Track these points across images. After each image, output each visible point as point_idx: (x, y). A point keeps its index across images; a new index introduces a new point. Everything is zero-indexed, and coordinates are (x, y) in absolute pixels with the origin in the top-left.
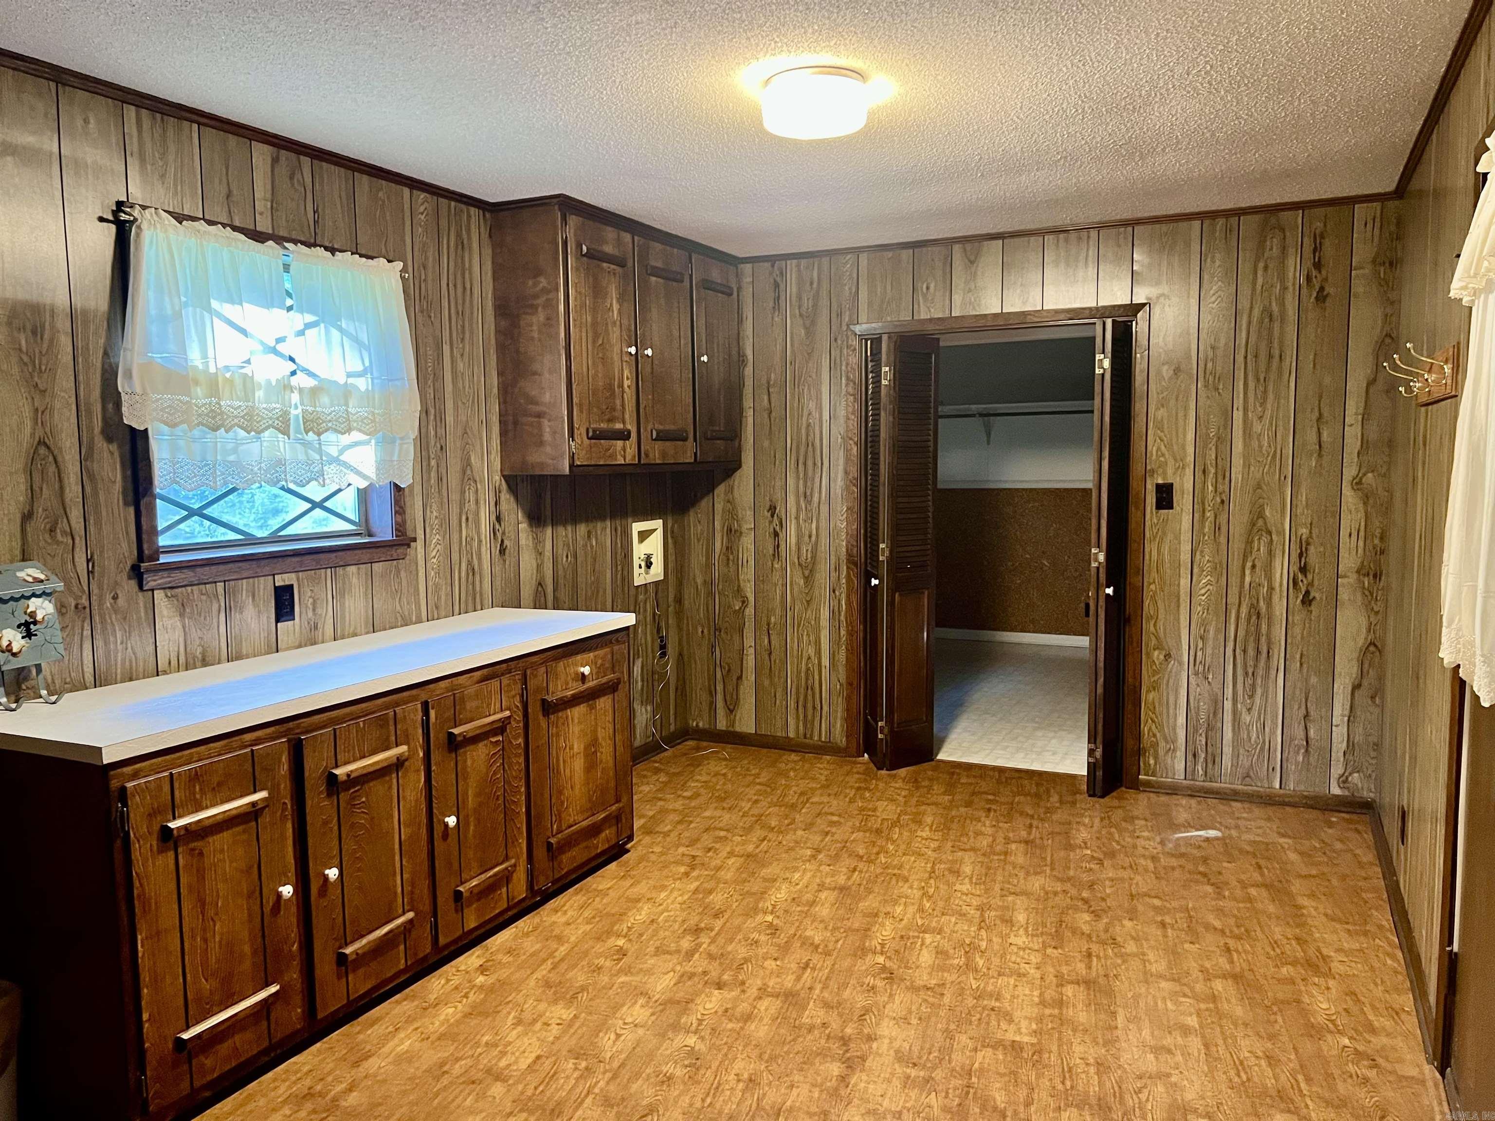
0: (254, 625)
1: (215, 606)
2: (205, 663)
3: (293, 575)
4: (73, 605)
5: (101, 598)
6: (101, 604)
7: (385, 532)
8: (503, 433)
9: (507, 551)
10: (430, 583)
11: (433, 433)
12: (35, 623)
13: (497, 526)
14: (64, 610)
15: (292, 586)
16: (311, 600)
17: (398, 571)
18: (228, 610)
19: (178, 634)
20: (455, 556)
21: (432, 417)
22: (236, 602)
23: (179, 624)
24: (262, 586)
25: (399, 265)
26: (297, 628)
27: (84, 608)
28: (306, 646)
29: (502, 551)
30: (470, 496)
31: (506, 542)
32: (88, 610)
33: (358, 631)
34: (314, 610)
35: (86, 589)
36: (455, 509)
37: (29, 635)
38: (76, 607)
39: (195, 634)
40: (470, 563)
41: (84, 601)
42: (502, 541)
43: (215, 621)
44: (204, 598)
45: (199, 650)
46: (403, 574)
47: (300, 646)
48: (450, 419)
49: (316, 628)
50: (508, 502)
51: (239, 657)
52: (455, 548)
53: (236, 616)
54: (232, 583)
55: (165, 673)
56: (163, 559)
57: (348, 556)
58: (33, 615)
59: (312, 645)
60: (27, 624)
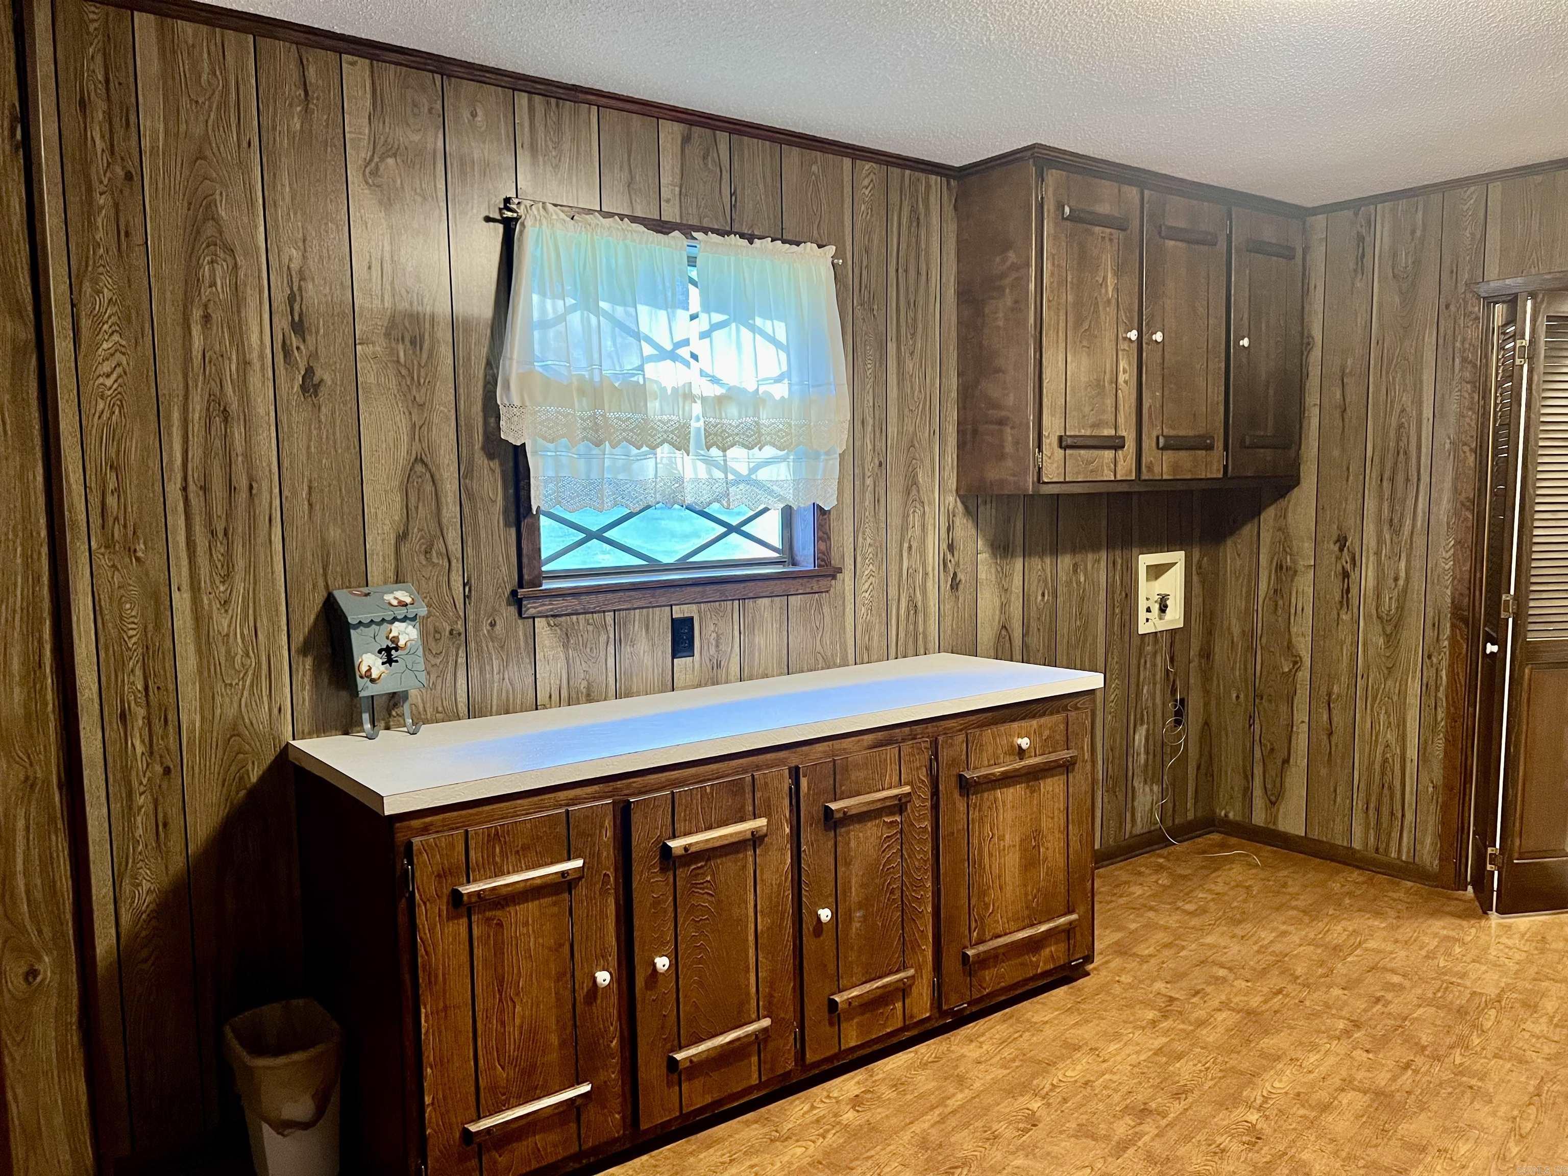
0: (647, 660)
1: (603, 638)
2: (590, 699)
3: (694, 607)
4: (448, 629)
5: (477, 622)
6: (477, 630)
7: (807, 562)
8: (961, 445)
9: (961, 587)
10: (860, 621)
11: (870, 447)
12: (397, 649)
13: (949, 557)
14: (437, 636)
15: (691, 619)
16: (714, 635)
17: (820, 605)
18: (618, 642)
19: (561, 664)
20: (893, 592)
21: (869, 429)
22: (627, 635)
23: (562, 655)
24: (657, 618)
25: (831, 250)
26: (697, 666)
27: (460, 634)
28: (706, 685)
29: (955, 585)
30: (915, 520)
31: (960, 576)
32: (463, 636)
33: (770, 672)
34: (717, 646)
35: (462, 614)
36: (894, 536)
37: (390, 661)
38: (451, 633)
39: (580, 668)
40: (911, 599)
41: (460, 626)
42: (955, 574)
43: (602, 654)
44: (590, 628)
45: (584, 684)
46: (826, 610)
47: (699, 685)
48: (892, 430)
49: (719, 666)
50: (964, 528)
51: (628, 695)
52: (893, 580)
53: (627, 649)
54: (623, 613)
55: (545, 707)
56: (547, 585)
57: (759, 587)
58: (395, 640)
59: (713, 684)
60: (388, 650)
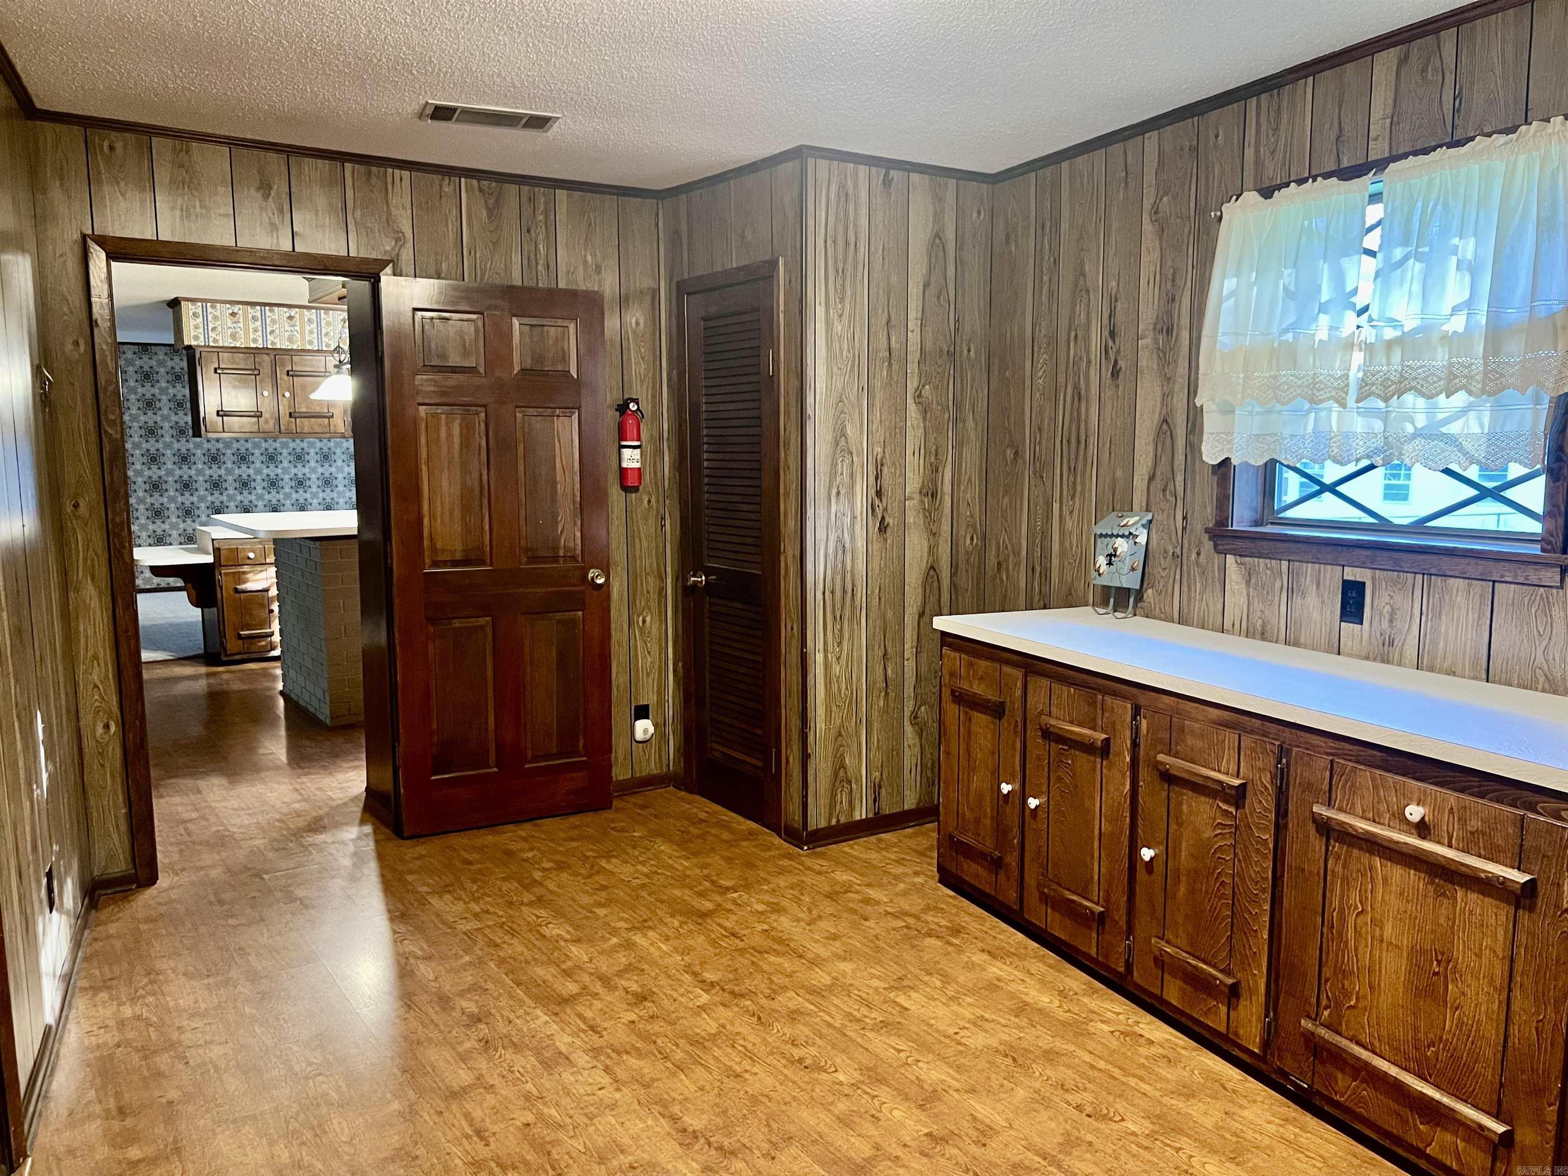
0: (1316, 616)
1: (1278, 584)
2: (1263, 637)
3: (1368, 572)
5: (1190, 550)
6: (1188, 557)
12: (1115, 556)
14: (1165, 555)
15: (1363, 584)
16: (1388, 608)
17: (1548, 605)
18: (1290, 591)
19: (1243, 600)
22: (1299, 586)
23: (1244, 591)
24: (1328, 575)
26: (1366, 637)
28: (1375, 660)
33: (1459, 670)
34: (1391, 621)
37: (1110, 564)
39: (1257, 606)
41: (1178, 551)
43: (1277, 598)
44: (1268, 572)
45: (1260, 622)
46: (1557, 612)
47: (1367, 658)
49: (1391, 643)
51: (1297, 644)
53: (1298, 600)
54: (1297, 564)
55: (1228, 632)
57: (1446, 563)
58: (1115, 550)
59: (1383, 662)
60: (1110, 556)
